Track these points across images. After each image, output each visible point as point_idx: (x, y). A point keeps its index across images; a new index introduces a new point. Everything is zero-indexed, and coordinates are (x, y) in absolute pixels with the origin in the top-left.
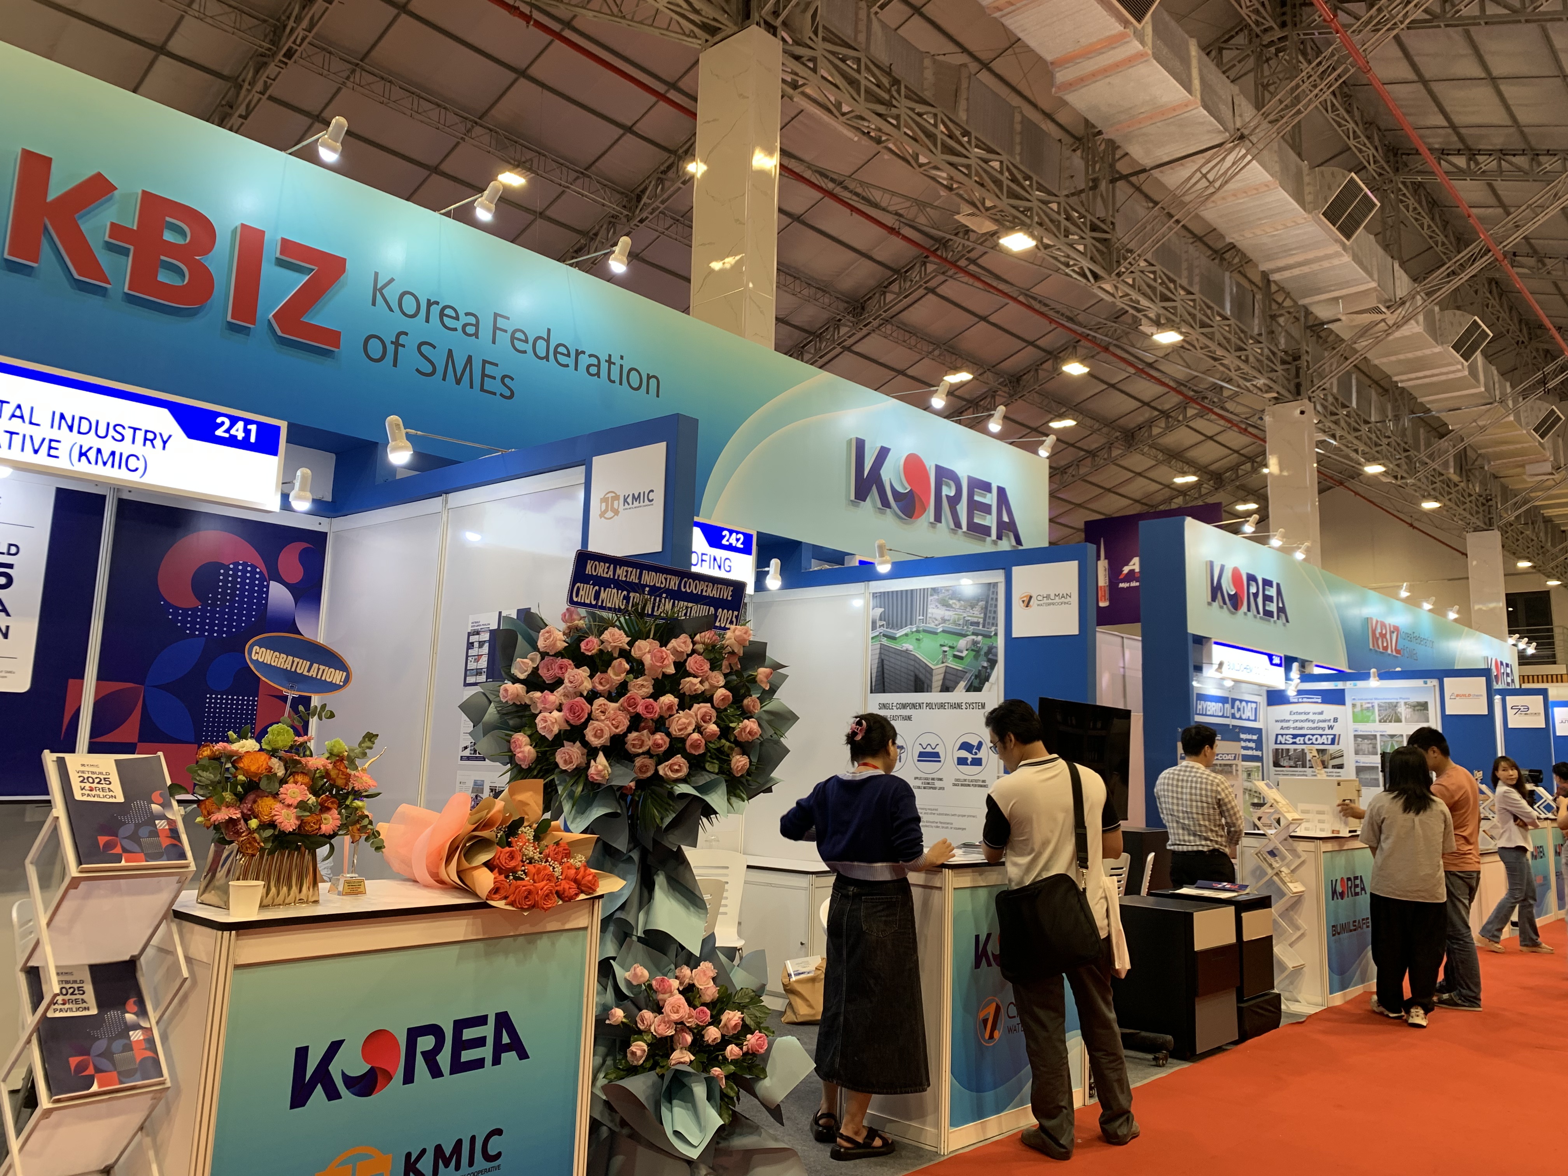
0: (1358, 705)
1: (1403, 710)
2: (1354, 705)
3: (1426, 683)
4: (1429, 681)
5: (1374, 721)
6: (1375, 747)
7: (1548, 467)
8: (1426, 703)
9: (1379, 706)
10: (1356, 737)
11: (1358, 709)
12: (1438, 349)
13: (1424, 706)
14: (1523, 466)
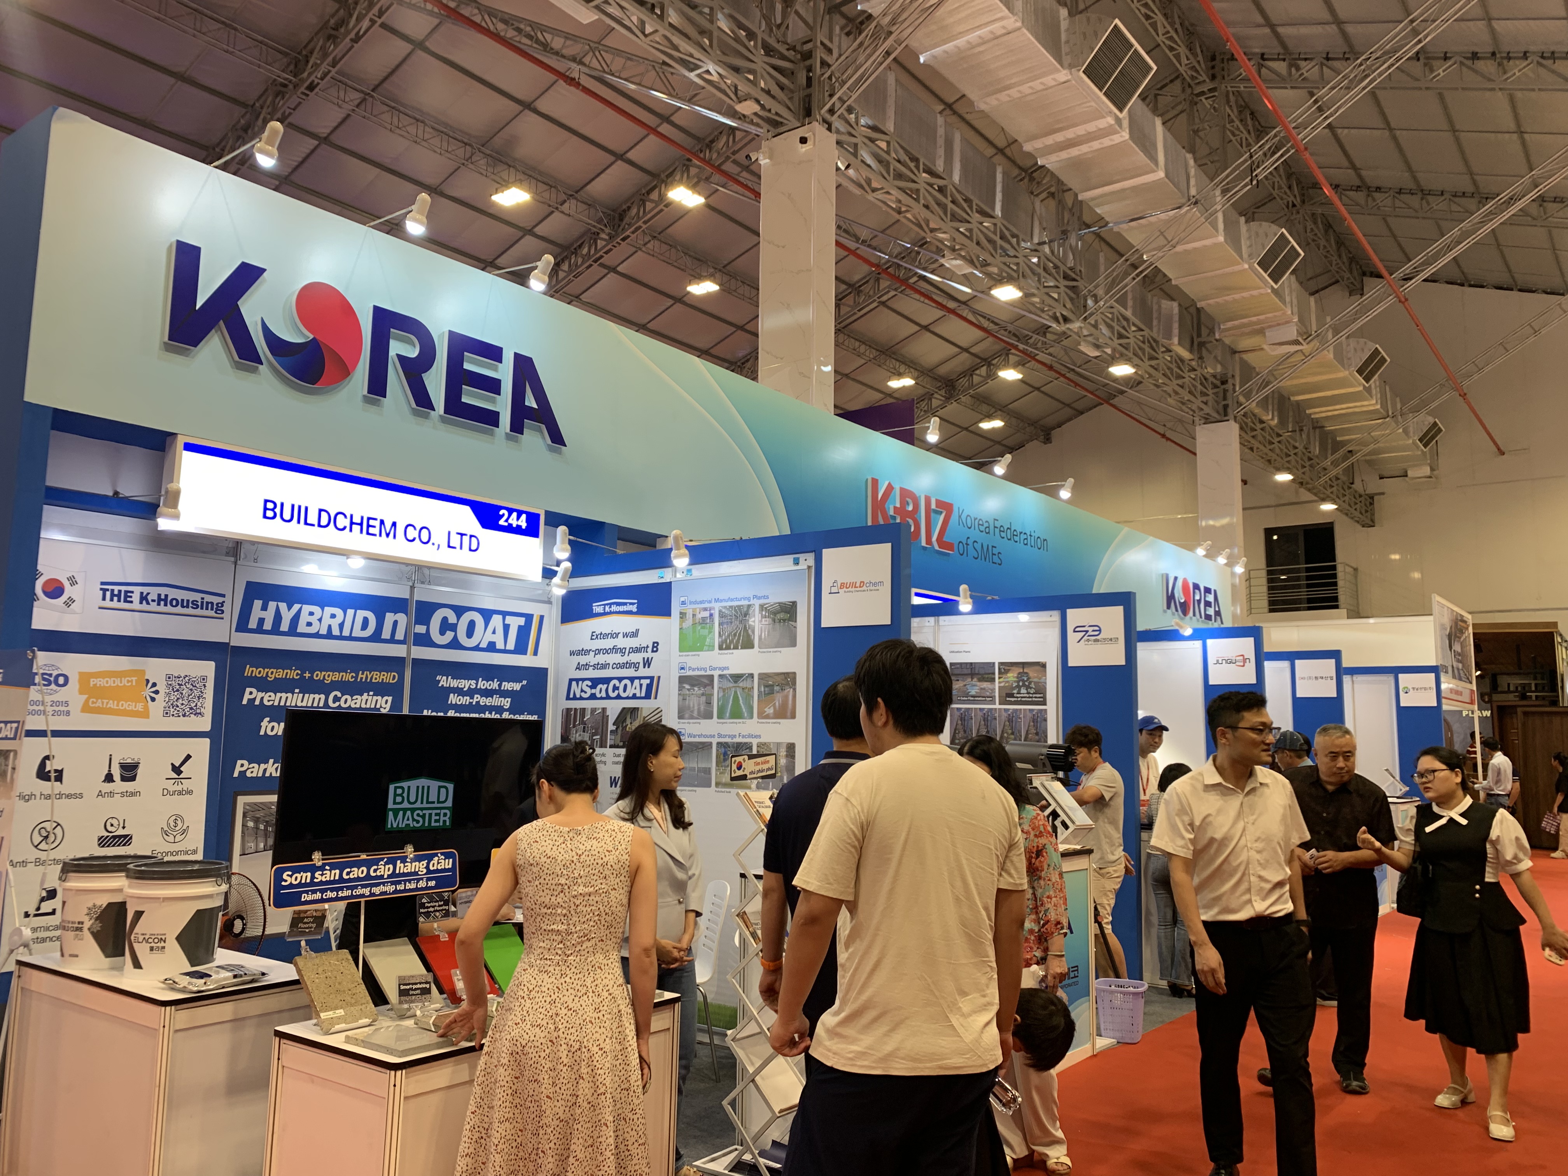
0: (689, 616)
1: (758, 623)
2: (683, 615)
3: (796, 562)
4: (802, 557)
5: (711, 648)
6: (709, 703)
7: (1292, 332)
8: (794, 604)
9: (722, 615)
10: (682, 680)
11: (689, 622)
12: (1063, 75)
13: (788, 611)
14: (1261, 332)
